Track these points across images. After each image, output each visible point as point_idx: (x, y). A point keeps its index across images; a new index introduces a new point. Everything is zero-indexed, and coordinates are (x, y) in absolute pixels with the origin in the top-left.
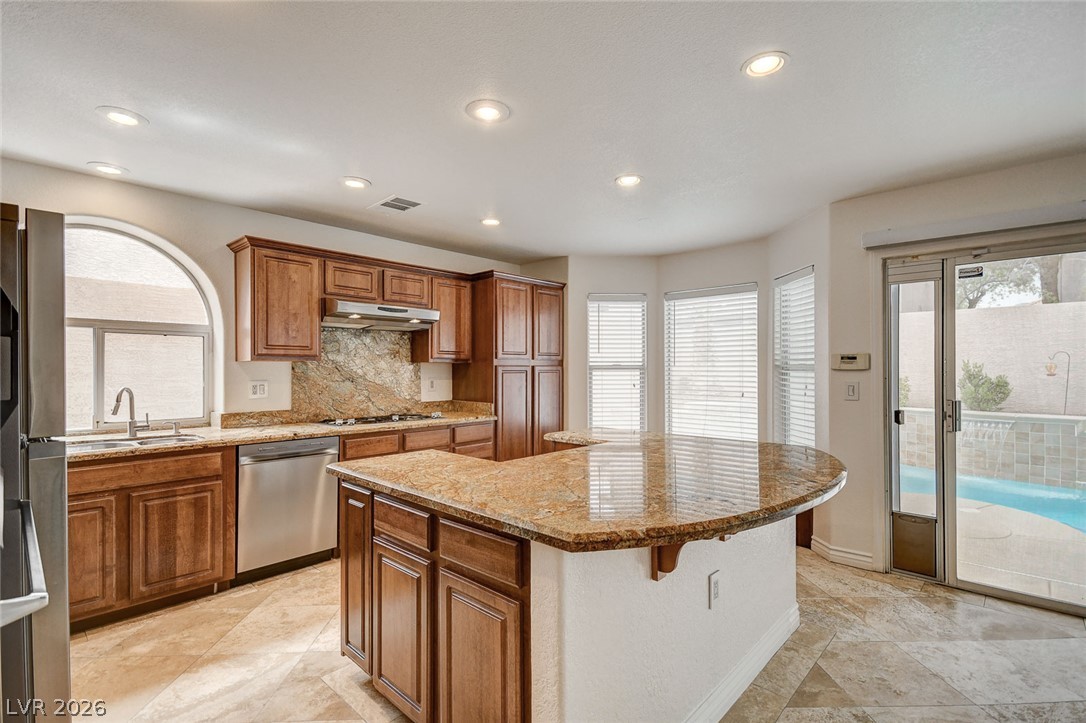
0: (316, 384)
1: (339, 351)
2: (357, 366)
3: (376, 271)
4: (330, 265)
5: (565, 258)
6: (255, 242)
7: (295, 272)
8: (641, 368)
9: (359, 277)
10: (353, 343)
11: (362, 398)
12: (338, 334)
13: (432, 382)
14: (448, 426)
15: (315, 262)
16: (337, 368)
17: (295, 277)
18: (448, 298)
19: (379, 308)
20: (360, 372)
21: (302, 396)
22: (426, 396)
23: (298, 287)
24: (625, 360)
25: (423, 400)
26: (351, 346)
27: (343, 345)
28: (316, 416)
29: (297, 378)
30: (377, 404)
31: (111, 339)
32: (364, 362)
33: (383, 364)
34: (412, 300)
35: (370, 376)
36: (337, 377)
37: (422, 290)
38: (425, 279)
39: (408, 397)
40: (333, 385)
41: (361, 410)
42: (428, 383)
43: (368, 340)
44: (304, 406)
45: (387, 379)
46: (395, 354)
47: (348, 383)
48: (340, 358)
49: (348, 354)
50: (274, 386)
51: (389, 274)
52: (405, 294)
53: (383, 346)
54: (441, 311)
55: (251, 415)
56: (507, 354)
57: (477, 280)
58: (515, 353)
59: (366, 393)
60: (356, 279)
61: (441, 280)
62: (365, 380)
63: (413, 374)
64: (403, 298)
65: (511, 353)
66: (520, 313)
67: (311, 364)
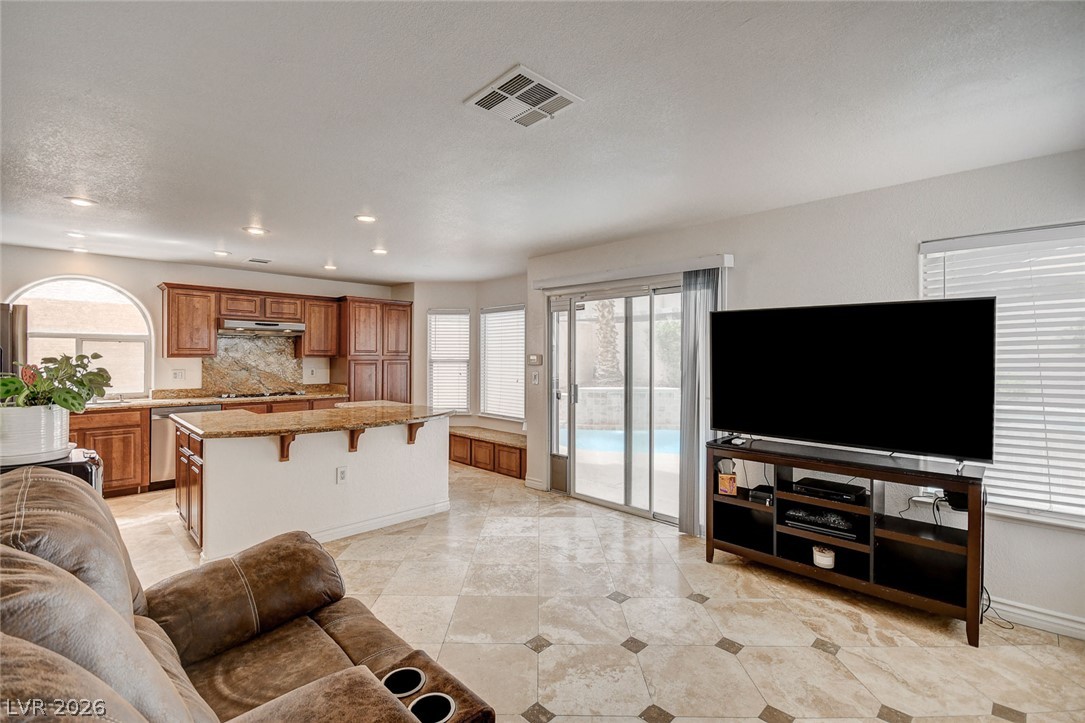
0: (219, 372)
1: (237, 350)
2: (251, 360)
3: (258, 299)
4: (224, 296)
5: (413, 283)
6: (170, 286)
7: (198, 302)
8: (468, 362)
9: (246, 303)
11: (255, 381)
13: (313, 371)
14: (308, 400)
15: (213, 296)
16: (235, 360)
17: (197, 306)
18: (318, 315)
19: (256, 324)
20: (253, 364)
21: (209, 379)
22: (307, 380)
23: (200, 312)
24: (457, 357)
25: (304, 384)
29: (205, 368)
30: (267, 385)
32: (256, 357)
33: (271, 359)
34: (286, 317)
35: (262, 366)
36: (235, 367)
37: (296, 310)
38: (298, 302)
39: (292, 381)
40: (233, 372)
41: (252, 389)
42: (309, 371)
43: (260, 343)
44: (210, 386)
45: (275, 368)
46: (281, 352)
47: (244, 371)
49: (244, 352)
50: (189, 374)
51: (269, 300)
52: (282, 313)
53: (272, 347)
54: (312, 323)
55: (172, 391)
56: (359, 351)
57: (341, 301)
58: (366, 351)
59: (258, 378)
60: (245, 305)
61: (312, 302)
62: (257, 369)
63: (296, 366)
64: (280, 316)
65: (362, 351)
66: (371, 324)
67: (216, 359)
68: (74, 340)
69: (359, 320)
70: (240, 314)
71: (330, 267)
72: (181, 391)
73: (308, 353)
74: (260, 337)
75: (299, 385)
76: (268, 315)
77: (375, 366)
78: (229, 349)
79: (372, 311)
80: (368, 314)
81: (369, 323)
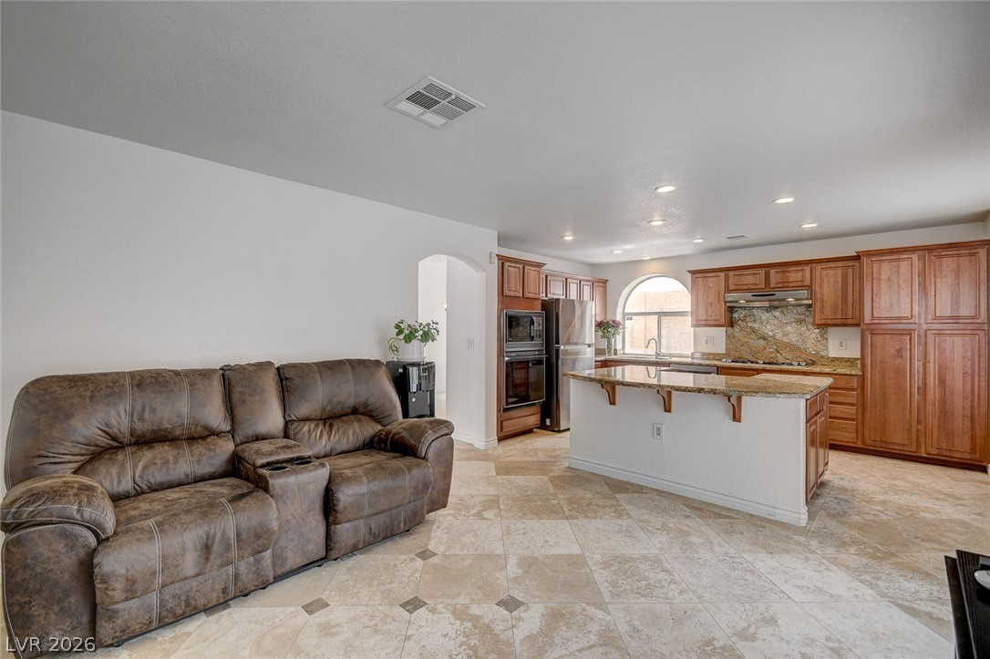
0: (739, 340)
2: (768, 330)
3: (762, 272)
4: (731, 273)
7: (713, 283)
9: (750, 277)
10: (765, 316)
11: (772, 350)
12: (755, 311)
13: (841, 343)
15: (722, 274)
16: (753, 330)
17: (711, 285)
18: (833, 278)
19: (753, 295)
20: (770, 334)
21: (731, 346)
22: (834, 351)
25: (830, 356)
26: (764, 318)
27: (758, 317)
28: (740, 358)
29: (728, 337)
30: (785, 355)
31: (665, 320)
32: (774, 327)
33: (789, 329)
34: (796, 285)
35: (779, 336)
36: (753, 336)
37: (804, 276)
38: (805, 268)
39: (813, 353)
40: (751, 341)
41: (771, 358)
42: (837, 343)
43: (777, 313)
44: (732, 352)
45: (794, 339)
46: (800, 322)
47: (761, 341)
48: (756, 325)
49: (762, 323)
50: (717, 340)
51: (772, 272)
52: (789, 282)
53: (790, 317)
54: (825, 288)
55: (704, 354)
56: (879, 318)
57: (857, 258)
58: (891, 318)
59: (775, 347)
60: (749, 279)
61: (824, 265)
62: (775, 339)
63: (819, 336)
64: (786, 285)
65: (885, 318)
66: (901, 282)
67: (737, 329)
68: (656, 317)
69: (879, 279)
70: (745, 287)
71: (808, 226)
72: (710, 354)
73: (819, 322)
74: (777, 308)
75: (822, 357)
76: (772, 286)
77: (908, 337)
78: (748, 319)
79: (904, 266)
80: (894, 269)
81: (898, 281)
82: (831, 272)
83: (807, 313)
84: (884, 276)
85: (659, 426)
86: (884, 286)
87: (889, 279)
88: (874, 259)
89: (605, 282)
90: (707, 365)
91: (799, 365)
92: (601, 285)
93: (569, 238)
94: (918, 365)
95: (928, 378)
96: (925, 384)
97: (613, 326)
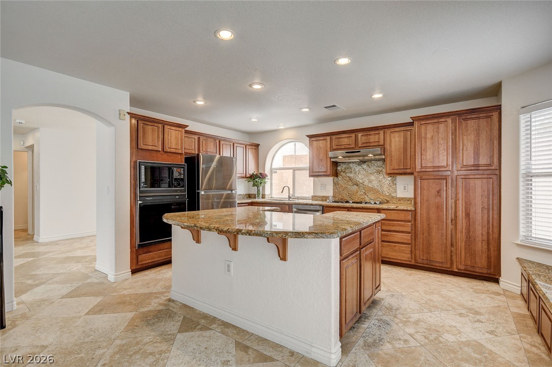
0: (342, 186)
1: (351, 172)
2: (360, 178)
3: (353, 135)
4: (334, 137)
5: (501, 83)
6: (310, 137)
7: (322, 144)
9: (346, 140)
10: (357, 168)
11: (362, 193)
12: (351, 165)
13: (405, 187)
15: (328, 138)
16: (350, 179)
18: (397, 139)
19: (346, 152)
20: (361, 181)
21: (336, 191)
22: (400, 194)
23: (323, 149)
25: (398, 197)
26: (357, 170)
27: (353, 169)
28: (342, 199)
29: (335, 184)
30: (370, 197)
31: (296, 173)
32: (363, 177)
33: (373, 177)
34: (374, 144)
35: (366, 183)
36: (350, 183)
37: (380, 138)
38: (381, 132)
39: (387, 194)
40: (349, 187)
41: (361, 198)
42: (402, 187)
43: (365, 166)
44: (337, 195)
45: (375, 184)
46: (379, 172)
47: (355, 186)
48: (352, 175)
49: (355, 173)
50: (327, 187)
51: (359, 135)
52: (371, 142)
53: (373, 169)
54: (393, 146)
55: (320, 197)
56: (426, 167)
57: (413, 124)
58: (434, 167)
59: (364, 191)
60: (345, 141)
61: (392, 130)
62: (364, 185)
63: (391, 182)
64: (368, 145)
65: (430, 167)
66: (440, 140)
67: (340, 178)
68: (292, 170)
69: (426, 138)
70: (343, 147)
71: (377, 96)
72: (323, 197)
73: (389, 172)
74: (364, 162)
75: (393, 197)
76: (360, 145)
77: (445, 181)
78: (347, 171)
79: (442, 126)
80: (435, 130)
81: (438, 139)
82: (396, 135)
83: (383, 166)
84: (429, 136)
85: (229, 263)
86: (429, 142)
87: (432, 138)
88: (423, 122)
89: (257, 146)
90: (316, 205)
91: (375, 203)
92: (254, 147)
93: (200, 103)
94: (451, 202)
95: (458, 212)
96: (456, 217)
97: (260, 178)
